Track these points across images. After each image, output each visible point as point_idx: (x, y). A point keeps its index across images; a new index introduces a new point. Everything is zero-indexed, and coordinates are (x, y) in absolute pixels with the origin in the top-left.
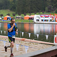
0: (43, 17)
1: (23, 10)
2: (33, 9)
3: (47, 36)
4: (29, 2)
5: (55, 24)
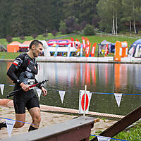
0: (55, 45)
1: (5, 29)
2: (29, 27)
4: (19, 9)
5: (85, 62)
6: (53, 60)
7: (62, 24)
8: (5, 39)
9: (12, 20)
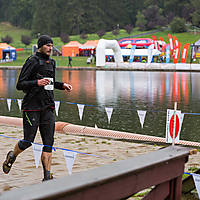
0: (130, 46)
1: (59, 24)
2: (92, 21)
3: (142, 114)
5: (172, 71)
6: (127, 67)
7: (140, 16)
8: (58, 38)
9: (68, 11)
